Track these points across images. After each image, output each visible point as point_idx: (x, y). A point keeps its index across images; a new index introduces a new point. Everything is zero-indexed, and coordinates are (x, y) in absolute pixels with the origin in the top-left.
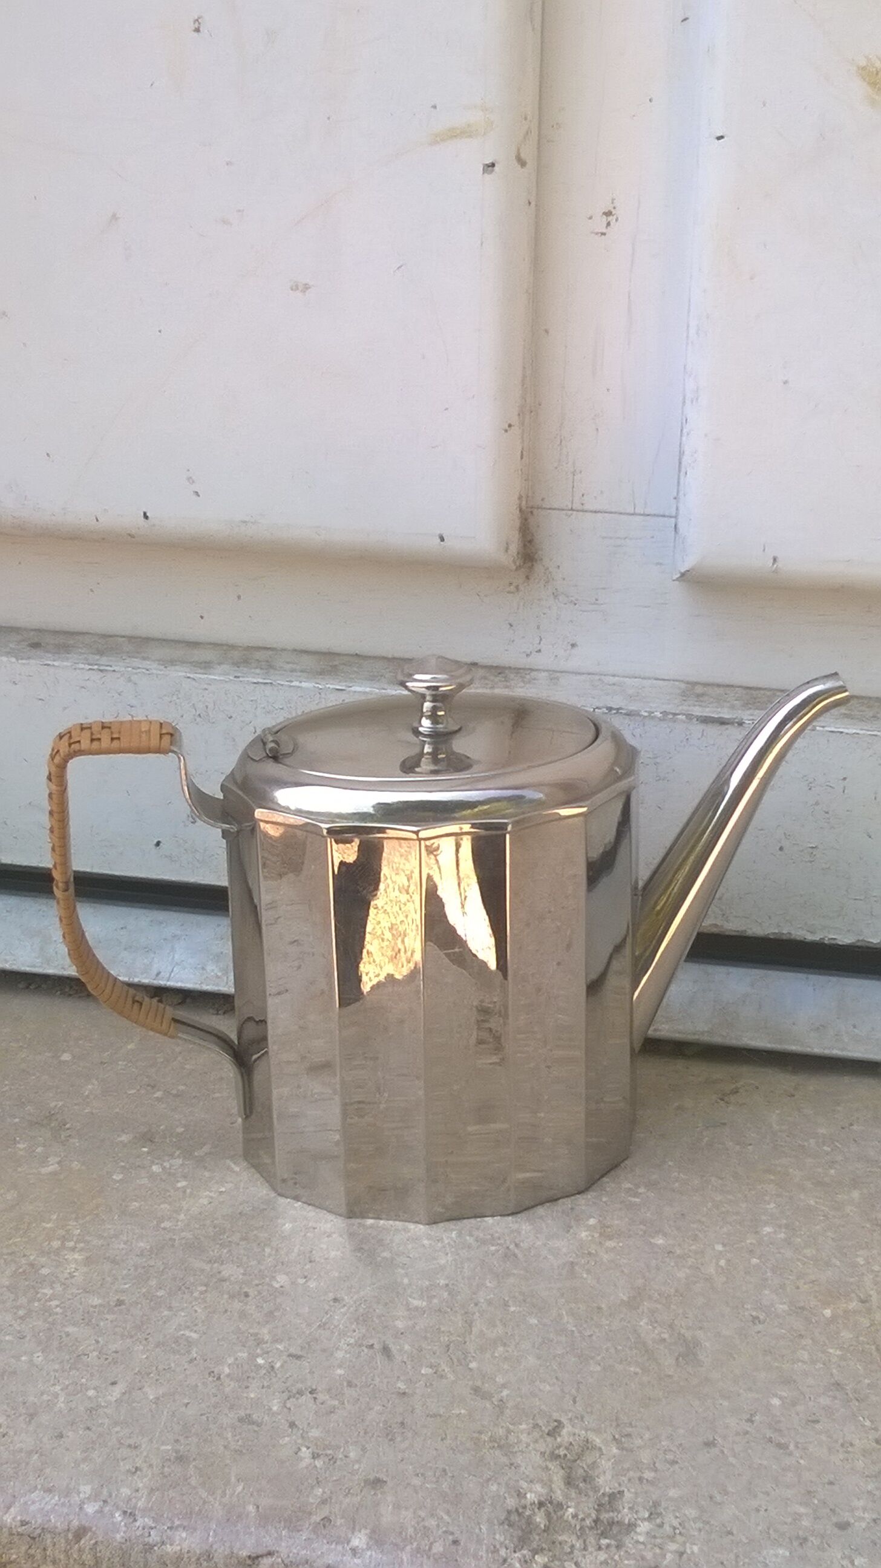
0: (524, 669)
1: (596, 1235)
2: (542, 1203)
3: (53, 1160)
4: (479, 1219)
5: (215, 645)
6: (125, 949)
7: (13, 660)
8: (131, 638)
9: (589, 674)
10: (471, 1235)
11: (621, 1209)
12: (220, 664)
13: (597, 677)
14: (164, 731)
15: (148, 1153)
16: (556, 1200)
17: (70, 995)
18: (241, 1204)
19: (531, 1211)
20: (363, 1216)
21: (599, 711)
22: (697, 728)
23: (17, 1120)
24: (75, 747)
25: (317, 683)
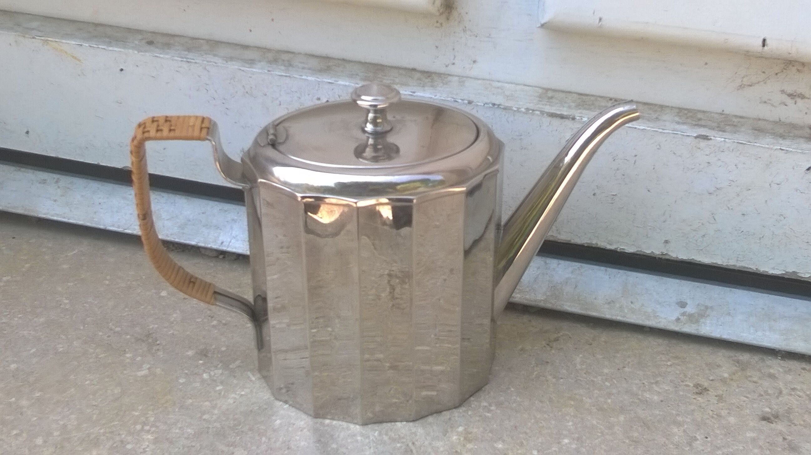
0: (444, 74)
1: (462, 439)
2: (431, 414)
3: (146, 366)
4: (393, 423)
5: (258, 48)
6: (204, 226)
7: (136, 52)
8: (208, 41)
9: (484, 79)
10: (386, 434)
11: (479, 421)
12: (260, 61)
13: (488, 82)
14: (204, 125)
15: (203, 364)
16: (441, 412)
17: (172, 250)
18: (252, 404)
19: (425, 419)
20: (324, 418)
21: (487, 105)
22: (546, 120)
23: (128, 337)
24: (146, 135)
25: (317, 78)
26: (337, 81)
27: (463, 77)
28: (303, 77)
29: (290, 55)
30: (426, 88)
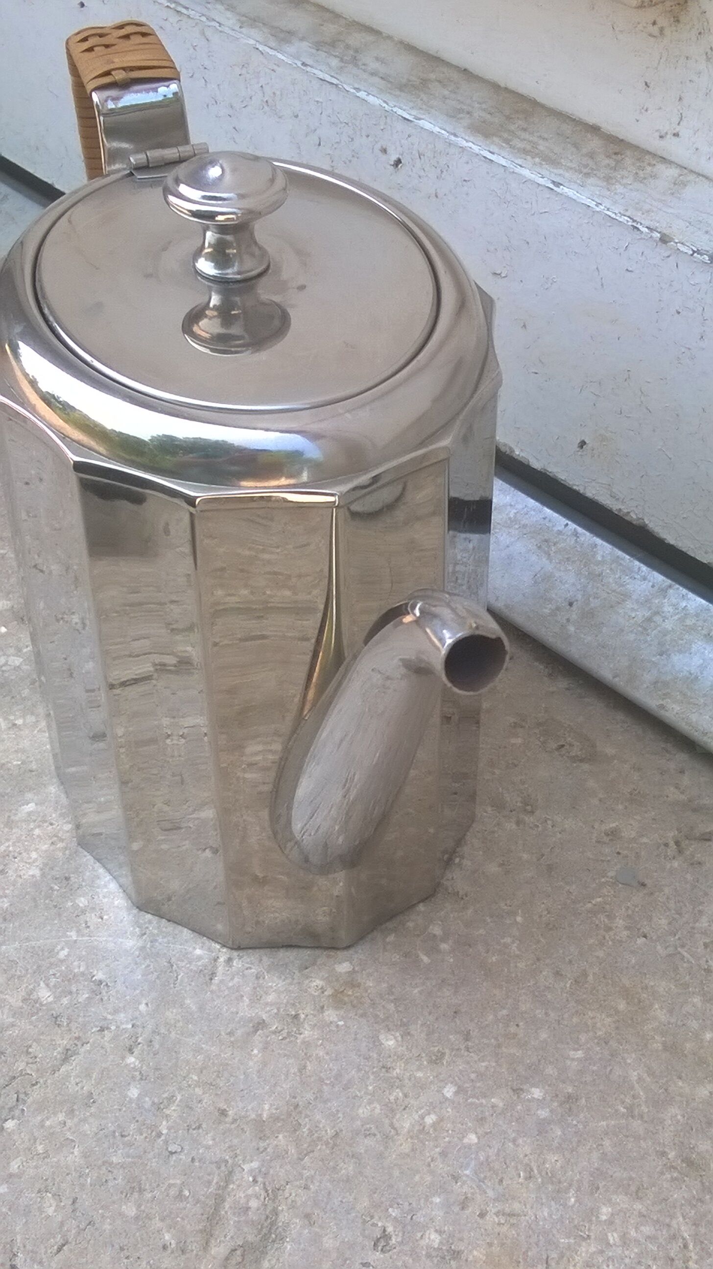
0: (654, 155)
1: (328, 992)
11: (394, 965)
12: (302, 39)
25: (385, 102)
26: (420, 119)
27: (690, 171)
28: (363, 94)
29: (370, 38)
30: (591, 180)
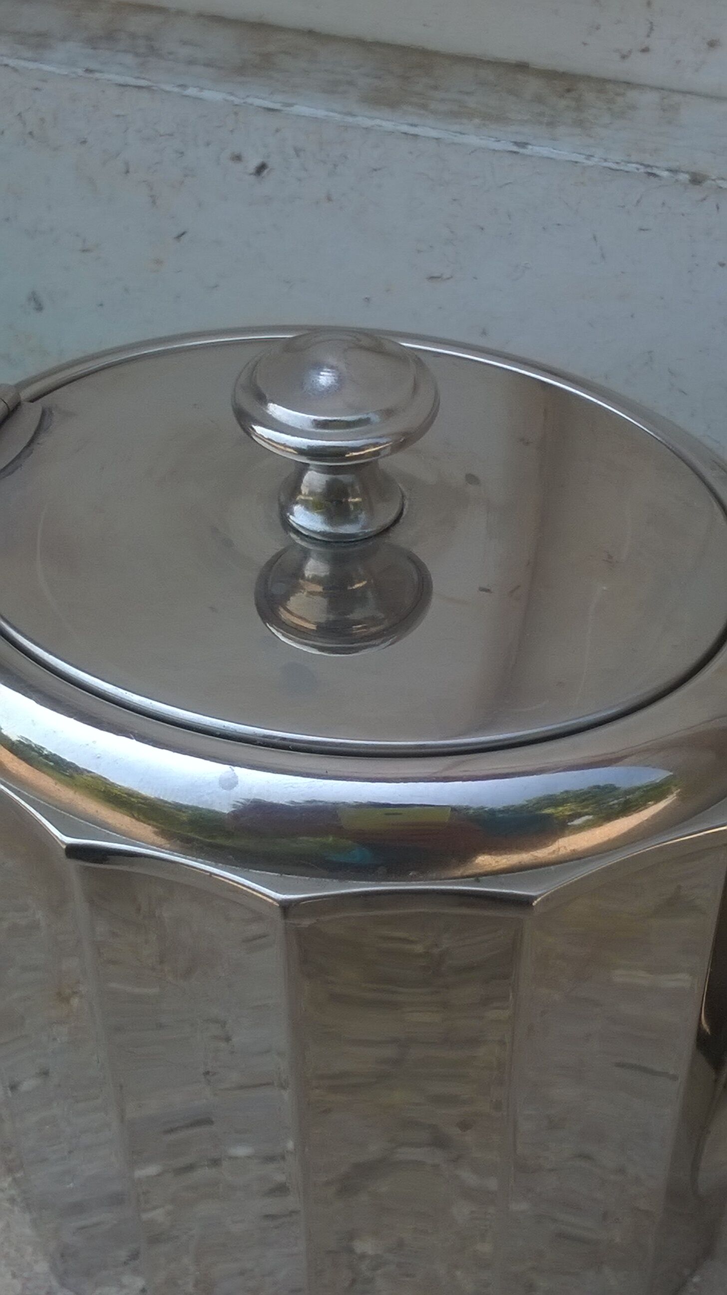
0: (615, 82)
12: (64, 39)
25: (231, 94)
26: (291, 105)
27: (673, 91)
28: (192, 91)
29: (156, 18)
30: (560, 130)
